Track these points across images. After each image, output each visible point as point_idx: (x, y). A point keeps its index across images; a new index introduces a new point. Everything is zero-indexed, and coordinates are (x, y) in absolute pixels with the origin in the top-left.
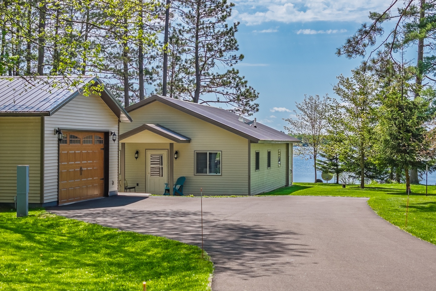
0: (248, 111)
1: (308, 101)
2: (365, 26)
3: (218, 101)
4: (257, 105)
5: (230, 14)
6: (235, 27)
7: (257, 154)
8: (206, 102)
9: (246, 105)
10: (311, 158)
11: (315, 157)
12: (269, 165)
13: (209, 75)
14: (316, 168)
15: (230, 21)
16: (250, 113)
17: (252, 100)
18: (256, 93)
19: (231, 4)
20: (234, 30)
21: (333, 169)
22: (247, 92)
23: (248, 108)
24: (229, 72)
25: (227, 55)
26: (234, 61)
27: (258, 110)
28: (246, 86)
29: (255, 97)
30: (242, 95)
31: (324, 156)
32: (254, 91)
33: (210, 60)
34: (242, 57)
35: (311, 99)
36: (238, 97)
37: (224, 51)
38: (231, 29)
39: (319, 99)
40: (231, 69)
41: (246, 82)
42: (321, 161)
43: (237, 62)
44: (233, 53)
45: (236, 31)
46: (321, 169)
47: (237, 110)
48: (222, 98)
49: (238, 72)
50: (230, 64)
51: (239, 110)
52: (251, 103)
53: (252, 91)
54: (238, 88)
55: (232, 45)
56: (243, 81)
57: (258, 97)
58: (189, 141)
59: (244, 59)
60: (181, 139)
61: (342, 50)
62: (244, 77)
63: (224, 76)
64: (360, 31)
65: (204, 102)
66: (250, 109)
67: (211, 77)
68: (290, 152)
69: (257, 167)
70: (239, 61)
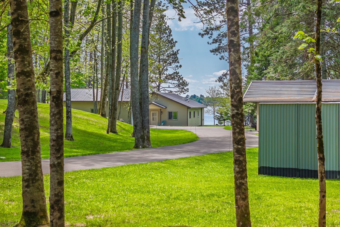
0: (183, 92)
1: (211, 89)
2: (224, 73)
3: (169, 87)
4: (188, 89)
5: (175, 45)
6: (177, 52)
7: (190, 113)
8: (164, 88)
9: (183, 89)
10: (212, 114)
11: (214, 113)
12: (194, 117)
13: (165, 74)
14: (214, 118)
15: (175, 49)
16: (184, 92)
17: (186, 87)
18: (187, 83)
19: (176, 41)
20: (177, 53)
21: (222, 119)
22: (183, 82)
23: (183, 90)
24: (174, 73)
25: (174, 65)
26: (177, 68)
27: (188, 91)
28: (182, 80)
29: (187, 85)
30: (181, 84)
31: (218, 113)
32: (187, 82)
33: (166, 67)
34: (181, 66)
35: (212, 88)
36: (179, 85)
37: (172, 63)
38: (175, 53)
39: (216, 88)
40: (175, 72)
41: (182, 78)
42: (217, 116)
43: (178, 68)
44: (177, 64)
45: (178, 54)
46: (217, 119)
47: (178, 91)
48: (171, 86)
49: (178, 73)
50: (175, 70)
51: (179, 91)
52: (185, 88)
53: (186, 82)
54: (179, 81)
55: (176, 60)
56: (181, 77)
57: (188, 85)
58: (166, 108)
59: (181, 67)
60: (164, 107)
61: (217, 80)
62: (181, 75)
63: (172, 75)
64: (223, 74)
65: (163, 88)
66: (184, 91)
67: (166, 75)
68: (203, 111)
69: (190, 117)
70: (179, 68)
